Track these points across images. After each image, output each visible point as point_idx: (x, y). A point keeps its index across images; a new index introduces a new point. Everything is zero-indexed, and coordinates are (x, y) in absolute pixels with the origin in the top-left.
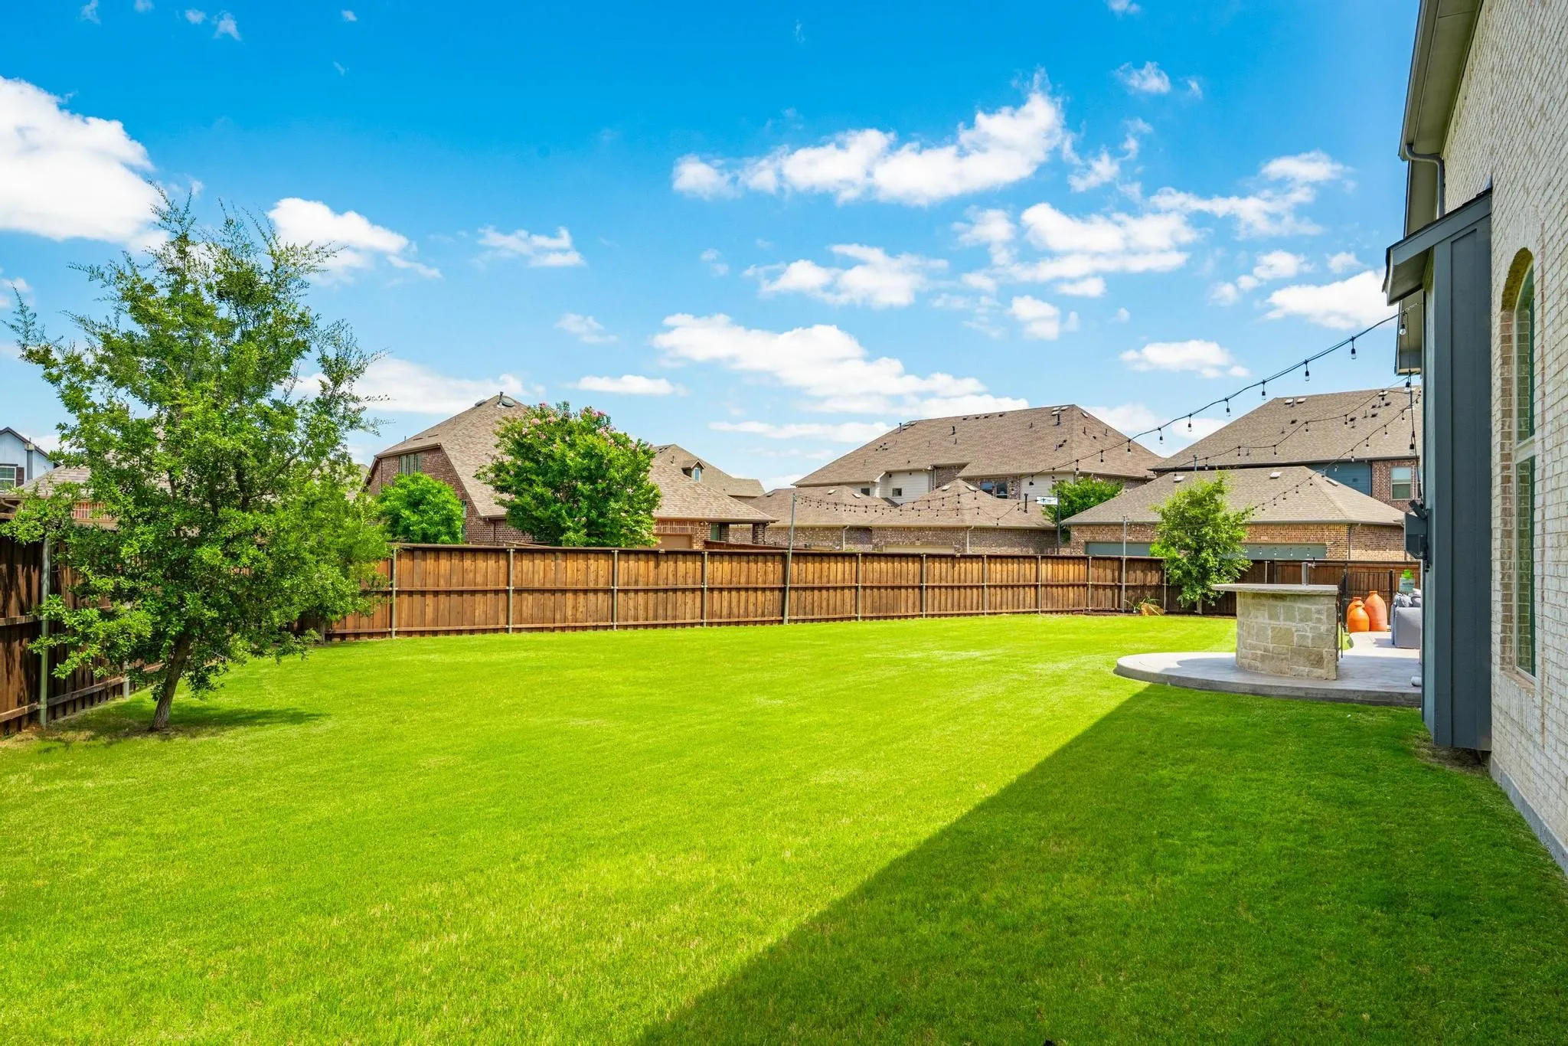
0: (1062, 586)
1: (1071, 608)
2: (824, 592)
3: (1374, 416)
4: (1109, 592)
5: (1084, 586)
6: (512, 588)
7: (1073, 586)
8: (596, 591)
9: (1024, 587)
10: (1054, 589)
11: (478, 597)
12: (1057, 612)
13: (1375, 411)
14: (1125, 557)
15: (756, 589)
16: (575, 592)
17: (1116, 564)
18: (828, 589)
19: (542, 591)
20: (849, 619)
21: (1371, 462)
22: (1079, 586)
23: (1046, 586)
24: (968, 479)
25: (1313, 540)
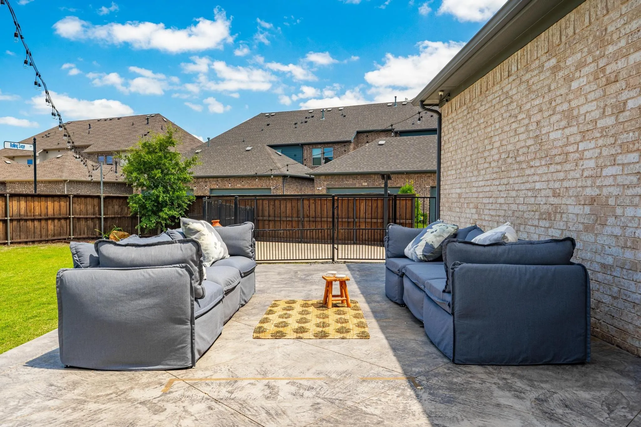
0: (40, 220)
1: (50, 238)
3: (306, 122)
4: (90, 223)
5: (66, 219)
7: (53, 219)
10: (30, 223)
12: (33, 242)
13: (307, 120)
14: (103, 195)
17: (96, 201)
21: (303, 145)
22: (59, 219)
23: (19, 220)
24: (90, 154)
25: (265, 186)
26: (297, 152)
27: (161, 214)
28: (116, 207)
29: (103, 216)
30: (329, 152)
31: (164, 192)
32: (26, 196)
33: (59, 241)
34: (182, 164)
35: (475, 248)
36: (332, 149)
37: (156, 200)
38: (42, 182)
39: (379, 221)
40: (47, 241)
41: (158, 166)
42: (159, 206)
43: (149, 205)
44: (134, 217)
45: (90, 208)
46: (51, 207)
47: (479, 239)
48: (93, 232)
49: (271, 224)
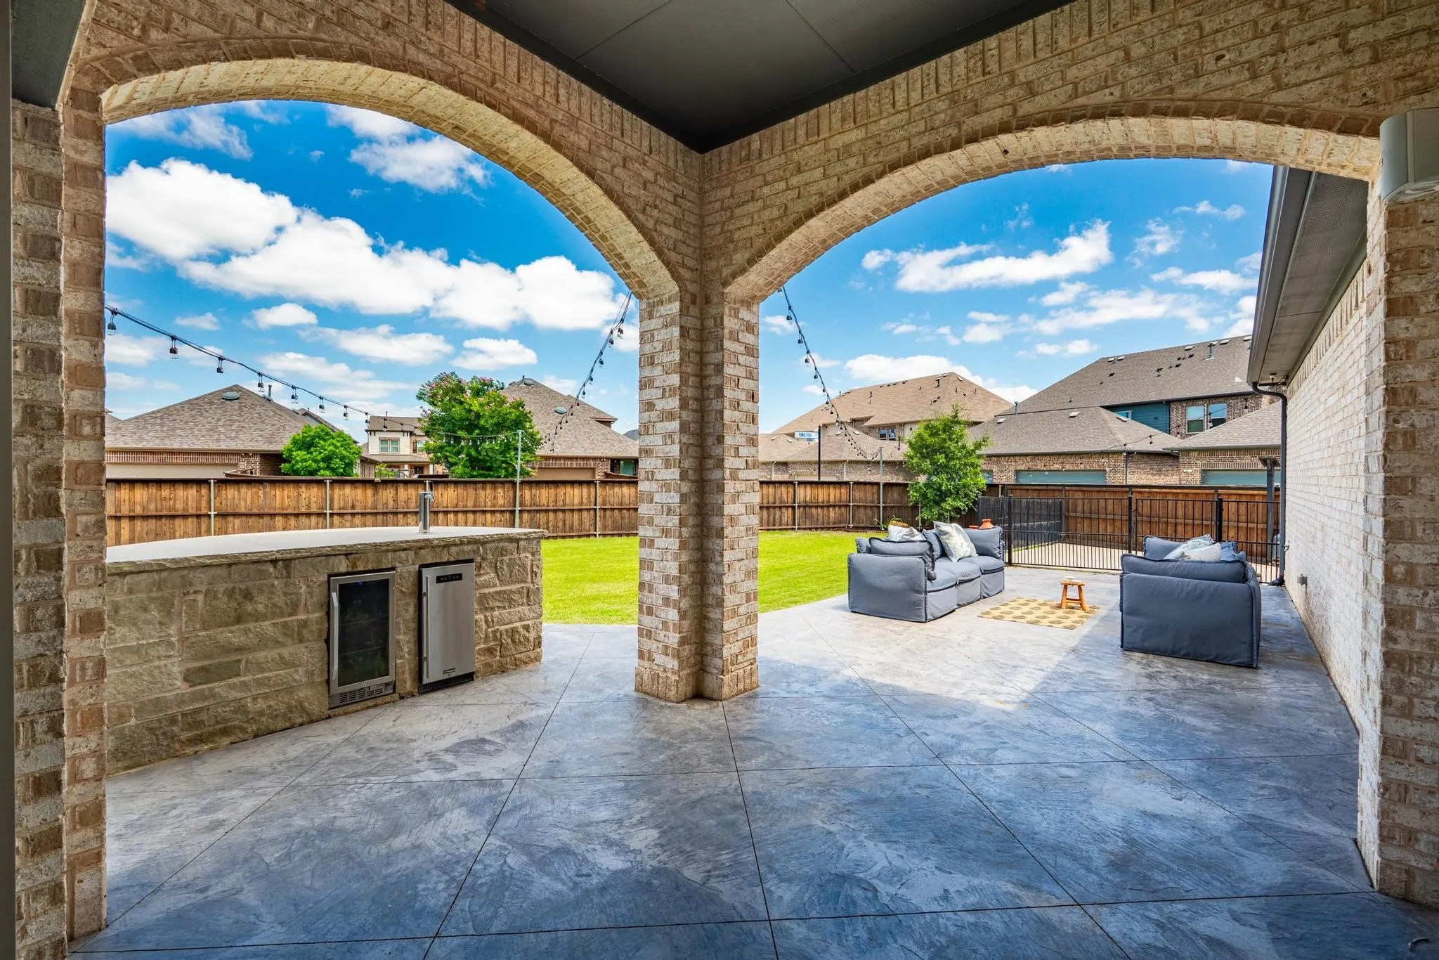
0: (822, 507)
1: (831, 525)
2: (560, 515)
3: (1178, 366)
4: (869, 511)
5: (846, 506)
6: (212, 513)
7: (834, 506)
8: (308, 515)
9: (780, 508)
10: (814, 510)
11: (178, 522)
12: (817, 529)
13: (1180, 362)
14: (882, 482)
15: (484, 512)
16: (286, 515)
17: (875, 488)
18: (564, 511)
19: (246, 515)
20: (588, 536)
21: (1169, 403)
22: (840, 507)
23: (805, 507)
24: (871, 428)
25: (1095, 467)
26: (1160, 413)
27: (944, 505)
28: (896, 495)
29: (881, 505)
30: (1219, 410)
31: (948, 480)
32: (811, 483)
33: (839, 529)
34: (970, 446)
35: (1171, 564)
36: (1225, 405)
37: (939, 489)
38: (825, 462)
39: (1260, 526)
40: (829, 529)
41: (942, 450)
42: (942, 495)
43: (930, 494)
44: (915, 507)
45: (869, 496)
46: (833, 494)
47: (1170, 556)
48: (872, 522)
49: (1086, 523)
